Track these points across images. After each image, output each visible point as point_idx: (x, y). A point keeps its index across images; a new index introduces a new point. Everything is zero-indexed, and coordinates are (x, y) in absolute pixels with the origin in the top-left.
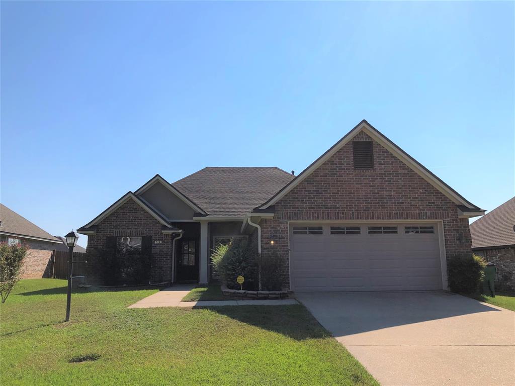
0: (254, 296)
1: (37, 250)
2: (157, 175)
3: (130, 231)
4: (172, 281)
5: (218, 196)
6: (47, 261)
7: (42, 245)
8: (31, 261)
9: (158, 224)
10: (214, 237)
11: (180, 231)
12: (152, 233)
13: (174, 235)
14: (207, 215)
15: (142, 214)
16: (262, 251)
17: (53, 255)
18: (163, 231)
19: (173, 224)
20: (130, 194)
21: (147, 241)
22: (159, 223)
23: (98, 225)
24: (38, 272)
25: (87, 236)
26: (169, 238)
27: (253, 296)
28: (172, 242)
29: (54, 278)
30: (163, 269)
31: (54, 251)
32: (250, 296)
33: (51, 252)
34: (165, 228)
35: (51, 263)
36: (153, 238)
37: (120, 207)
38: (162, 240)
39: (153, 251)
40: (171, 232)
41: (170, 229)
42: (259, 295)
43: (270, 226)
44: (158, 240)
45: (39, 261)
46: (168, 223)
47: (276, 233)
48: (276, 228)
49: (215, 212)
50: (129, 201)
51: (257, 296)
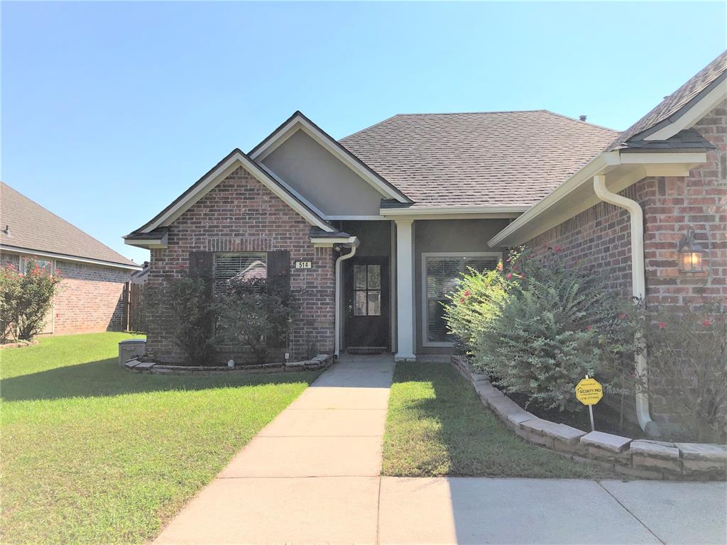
0: (670, 465)
1: (94, 282)
2: (297, 113)
3: (242, 240)
4: (337, 353)
5: (431, 165)
6: (115, 302)
7: (103, 273)
8: (82, 302)
9: (301, 225)
10: (424, 255)
11: (352, 239)
12: (290, 246)
13: (338, 249)
14: (412, 203)
15: (266, 202)
16: (647, 291)
17: (125, 291)
18: (313, 241)
19: (335, 224)
20: (237, 156)
21: (279, 262)
22: (303, 221)
23: (170, 227)
24: (99, 320)
25: (149, 251)
26: (328, 257)
27: (660, 464)
28: (335, 265)
29: (130, 330)
30: (316, 325)
31: (127, 284)
32: (650, 462)
33: (121, 286)
34: (317, 232)
35: (123, 303)
36: (292, 256)
37: (218, 186)
38: (311, 260)
39: (293, 285)
40: (330, 242)
41: (330, 235)
42: (688, 464)
43: (678, 201)
44: (305, 260)
45: (97, 301)
46: (324, 222)
47: (703, 227)
48: (700, 210)
49: (427, 198)
50: (236, 172)
51: (682, 465)
